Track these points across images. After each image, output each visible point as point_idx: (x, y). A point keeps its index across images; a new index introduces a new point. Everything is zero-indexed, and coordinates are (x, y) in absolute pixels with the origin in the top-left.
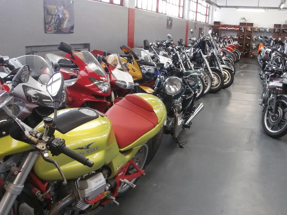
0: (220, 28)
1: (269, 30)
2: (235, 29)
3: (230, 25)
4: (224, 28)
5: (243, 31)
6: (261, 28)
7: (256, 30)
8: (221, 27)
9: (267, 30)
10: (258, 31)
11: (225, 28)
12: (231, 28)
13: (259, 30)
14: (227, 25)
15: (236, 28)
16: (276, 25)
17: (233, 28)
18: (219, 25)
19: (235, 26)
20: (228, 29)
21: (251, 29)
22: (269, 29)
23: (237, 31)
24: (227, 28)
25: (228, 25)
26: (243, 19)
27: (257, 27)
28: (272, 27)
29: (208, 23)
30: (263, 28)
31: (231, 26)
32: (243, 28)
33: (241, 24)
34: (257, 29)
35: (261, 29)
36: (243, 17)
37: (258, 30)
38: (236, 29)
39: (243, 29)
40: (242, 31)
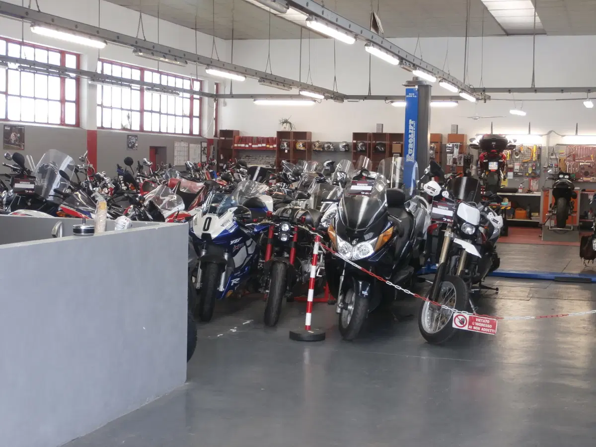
0: (236, 145)
1: (344, 147)
2: (268, 146)
3: (257, 138)
4: (243, 145)
5: (286, 151)
6: (327, 143)
7: (317, 149)
8: (238, 143)
9: (341, 146)
10: (319, 151)
11: (247, 146)
12: (260, 145)
13: (323, 148)
14: (249, 137)
15: (270, 145)
16: (356, 136)
17: (264, 145)
18: (233, 139)
19: (268, 140)
20: (253, 146)
21: (304, 146)
22: (344, 144)
23: (273, 150)
24: (250, 144)
25: (252, 138)
26: (285, 124)
27: (318, 142)
28: (350, 140)
29: (199, 135)
30: (330, 143)
31: (259, 140)
32: (285, 144)
33: (281, 135)
34: (317, 144)
35: (326, 145)
36: (284, 118)
37: (319, 147)
38: (271, 147)
39: (286, 146)
40: (285, 150)
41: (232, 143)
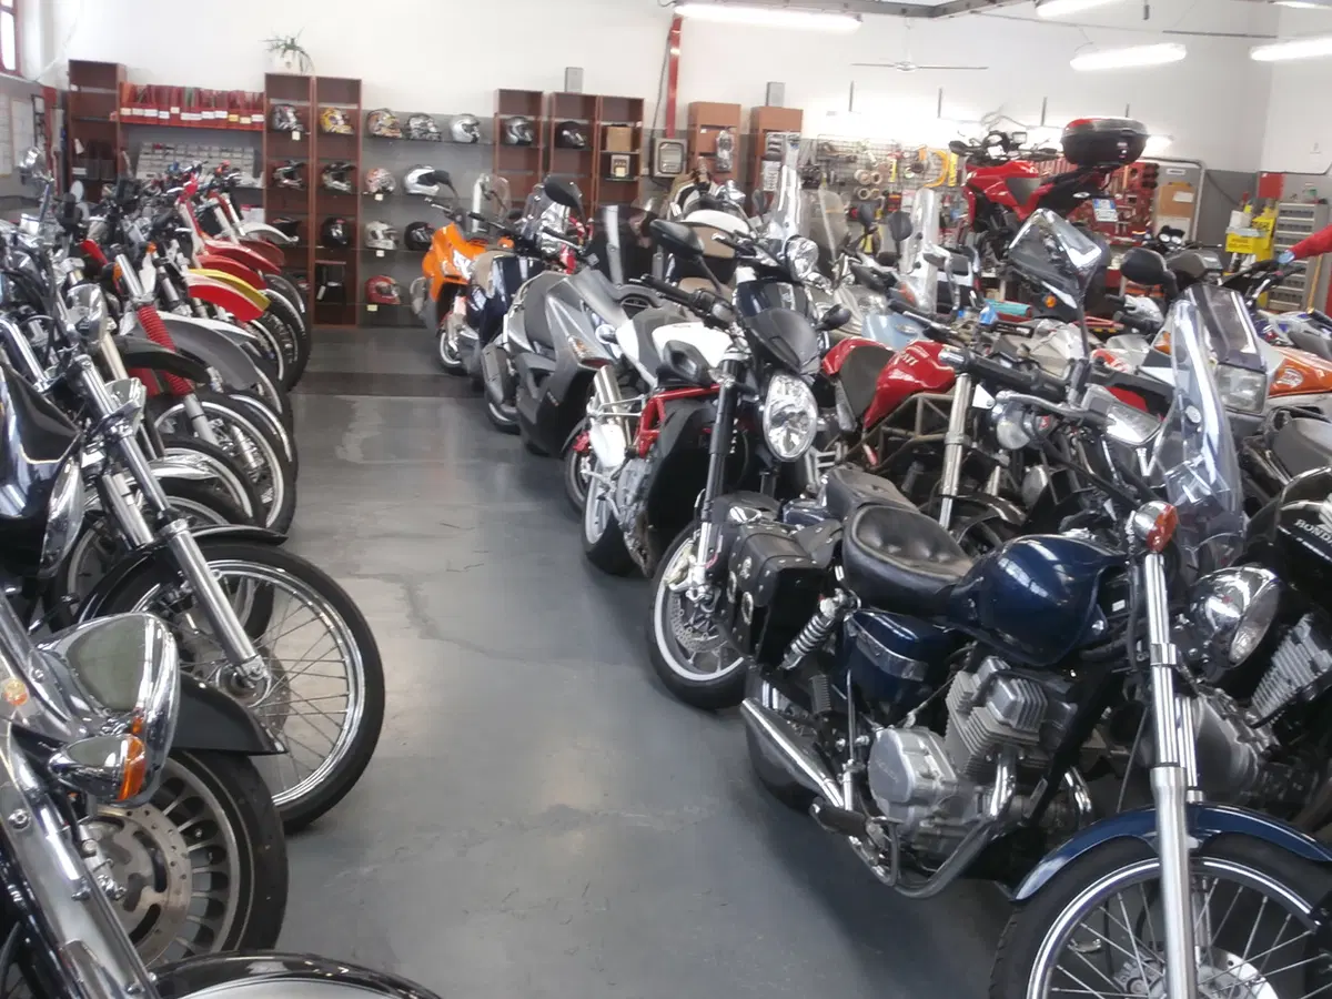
0: (126, 111)
1: (469, 129)
2: (234, 118)
3: (199, 93)
4: (151, 113)
5: (296, 136)
6: (417, 116)
7: (385, 131)
8: (130, 106)
9: (458, 128)
10: (394, 138)
11: (165, 115)
12: (208, 115)
13: (406, 130)
14: (171, 89)
15: (241, 115)
16: (508, 99)
17: (222, 114)
18: (117, 92)
19: (231, 101)
20: (185, 116)
21: (347, 122)
22: (468, 122)
23: (253, 131)
24: (175, 110)
25: (180, 92)
26: (290, 52)
27: (387, 111)
28: (488, 110)
29: (17, 72)
30: (427, 117)
31: (203, 100)
32: (290, 114)
33: (276, 83)
34: (385, 120)
35: (414, 123)
36: (285, 35)
37: (393, 127)
38: (246, 121)
39: (293, 120)
40: (289, 131)
41: (113, 103)
